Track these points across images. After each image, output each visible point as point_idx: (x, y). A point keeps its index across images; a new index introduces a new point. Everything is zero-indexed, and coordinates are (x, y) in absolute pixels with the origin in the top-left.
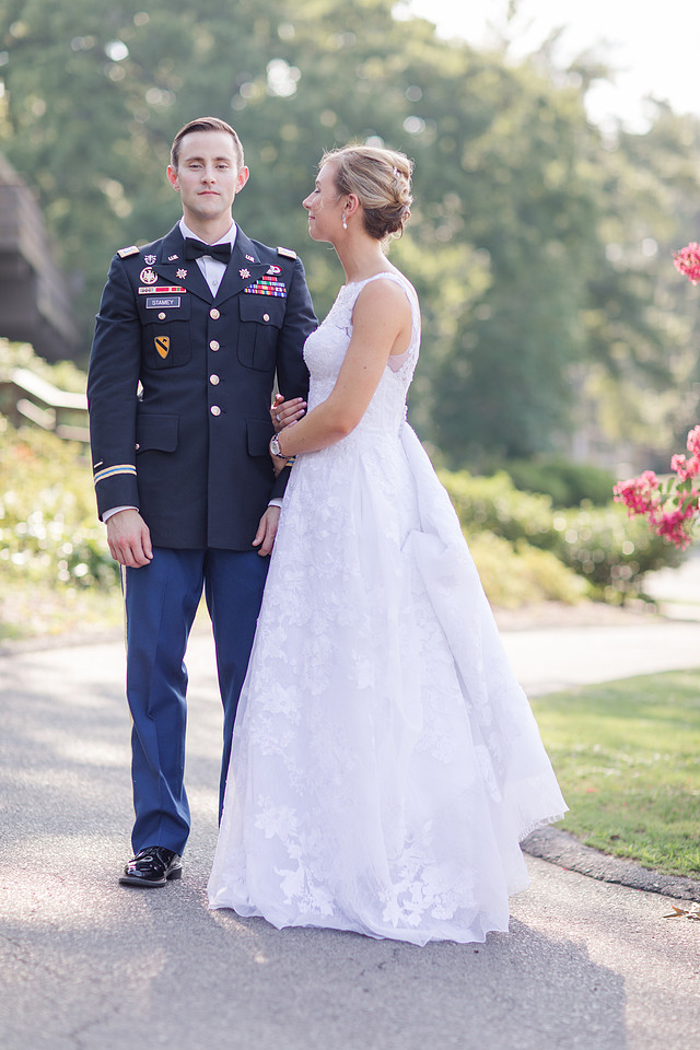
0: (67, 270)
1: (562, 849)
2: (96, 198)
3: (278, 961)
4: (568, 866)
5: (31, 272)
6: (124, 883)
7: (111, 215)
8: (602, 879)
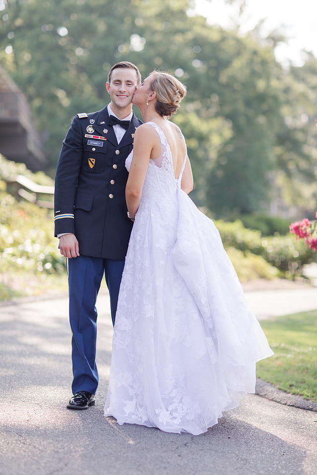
0: (41, 131)
1: (267, 391)
2: (54, 98)
3: (139, 443)
4: (271, 398)
5: (24, 132)
6: (69, 408)
7: (61, 106)
8: (286, 404)
